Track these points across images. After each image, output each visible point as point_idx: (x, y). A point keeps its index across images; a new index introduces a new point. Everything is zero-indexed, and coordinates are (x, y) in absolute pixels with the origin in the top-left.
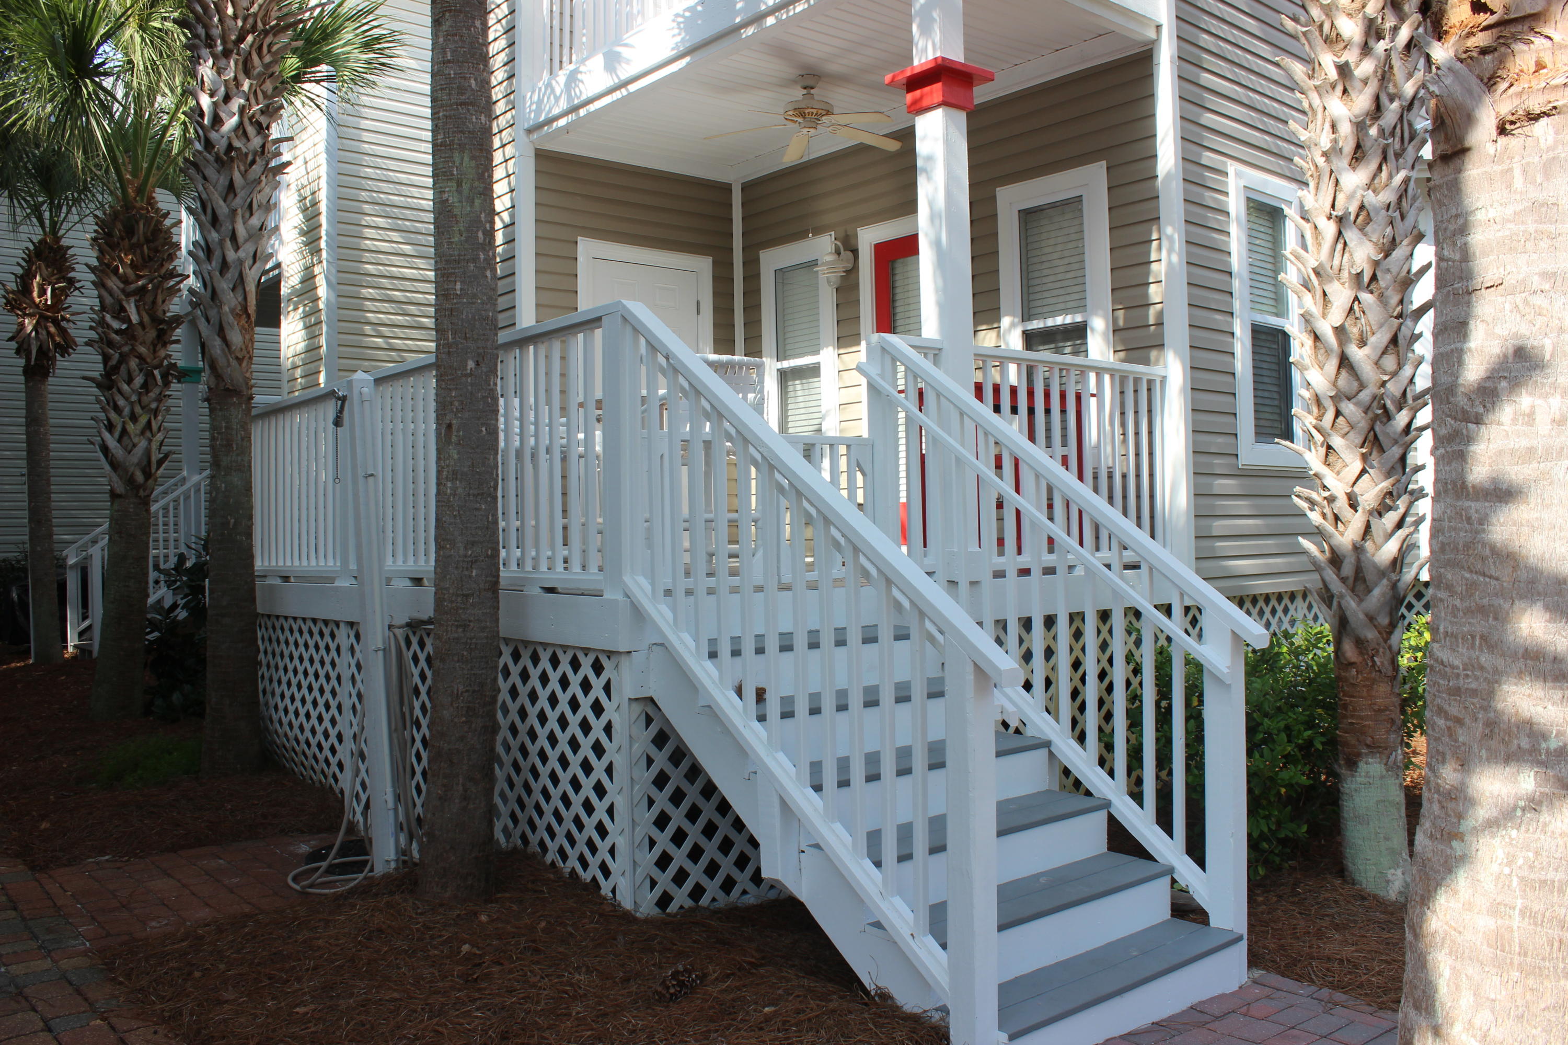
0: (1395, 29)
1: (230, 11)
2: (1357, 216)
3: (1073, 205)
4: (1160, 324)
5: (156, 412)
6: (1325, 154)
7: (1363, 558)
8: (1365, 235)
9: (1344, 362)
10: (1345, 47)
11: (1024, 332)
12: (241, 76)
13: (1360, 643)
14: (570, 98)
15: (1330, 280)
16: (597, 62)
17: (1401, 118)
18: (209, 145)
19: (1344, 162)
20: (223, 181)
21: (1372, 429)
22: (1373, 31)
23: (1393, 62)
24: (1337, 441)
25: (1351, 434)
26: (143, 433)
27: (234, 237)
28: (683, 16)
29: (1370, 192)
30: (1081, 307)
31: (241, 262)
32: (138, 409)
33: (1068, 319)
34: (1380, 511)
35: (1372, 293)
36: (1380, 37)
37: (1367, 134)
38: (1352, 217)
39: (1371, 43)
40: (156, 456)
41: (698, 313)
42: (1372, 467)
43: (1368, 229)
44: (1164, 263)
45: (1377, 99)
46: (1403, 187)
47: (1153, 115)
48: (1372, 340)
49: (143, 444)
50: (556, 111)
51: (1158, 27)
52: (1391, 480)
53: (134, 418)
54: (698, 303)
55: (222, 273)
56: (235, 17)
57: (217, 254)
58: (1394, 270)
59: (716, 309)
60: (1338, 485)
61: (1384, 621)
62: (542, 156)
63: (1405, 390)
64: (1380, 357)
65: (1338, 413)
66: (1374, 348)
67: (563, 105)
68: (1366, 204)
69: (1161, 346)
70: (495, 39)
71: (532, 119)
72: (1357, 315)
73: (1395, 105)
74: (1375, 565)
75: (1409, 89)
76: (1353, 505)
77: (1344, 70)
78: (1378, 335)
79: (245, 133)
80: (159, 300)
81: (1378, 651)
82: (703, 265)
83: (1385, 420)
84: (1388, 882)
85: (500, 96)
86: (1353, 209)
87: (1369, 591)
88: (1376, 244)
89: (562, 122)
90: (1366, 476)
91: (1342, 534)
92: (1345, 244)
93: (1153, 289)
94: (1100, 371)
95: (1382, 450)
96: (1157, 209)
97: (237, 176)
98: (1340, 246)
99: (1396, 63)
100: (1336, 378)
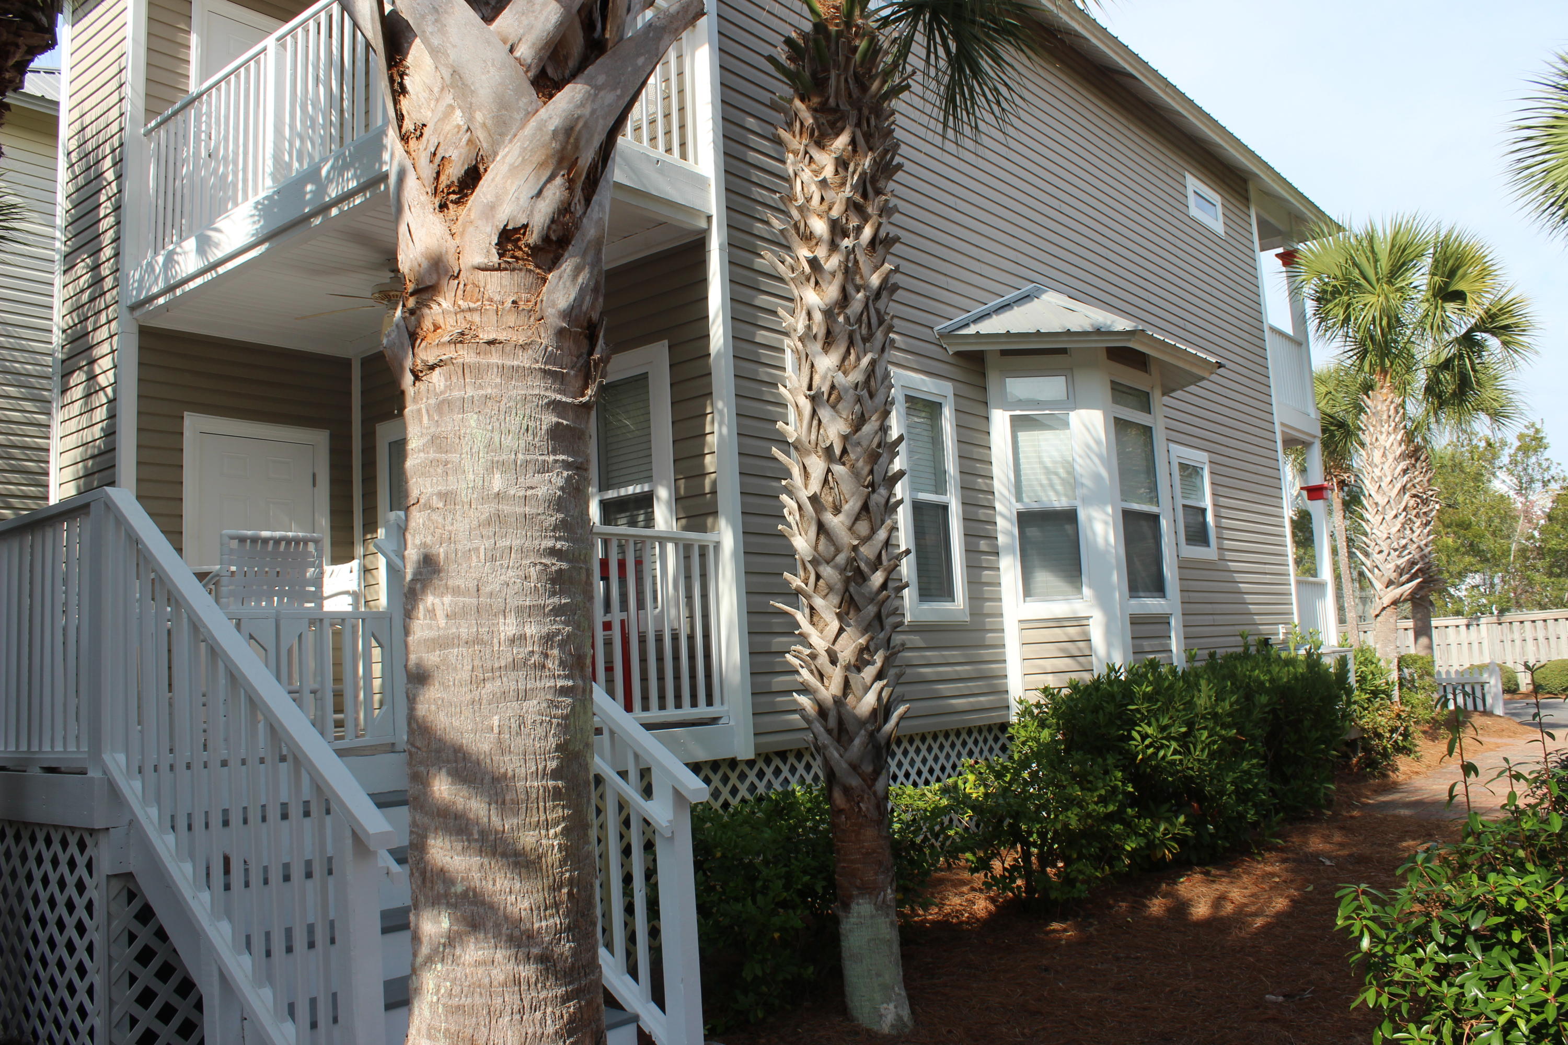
0: (859, 230)
2: (830, 395)
3: (640, 382)
4: (714, 492)
6: (800, 339)
7: (843, 711)
8: (837, 412)
9: (822, 528)
10: (817, 244)
11: (601, 502)
13: (847, 791)
14: (166, 279)
15: (808, 453)
16: (190, 244)
17: (866, 306)
19: (818, 346)
21: (846, 590)
22: (837, 229)
23: (858, 257)
24: (818, 602)
25: (830, 596)
28: (263, 204)
29: (840, 373)
30: (649, 479)
33: (638, 489)
34: (859, 665)
35: (844, 464)
36: (845, 234)
37: (836, 321)
38: (826, 397)
39: (838, 240)
41: (314, 485)
42: (849, 625)
43: (840, 406)
44: (716, 434)
45: (844, 290)
46: (870, 368)
47: (706, 298)
48: (846, 507)
50: (155, 290)
51: (709, 218)
52: (866, 637)
54: (314, 475)
58: (865, 443)
59: (334, 482)
60: (819, 642)
61: (868, 768)
62: (146, 333)
63: (880, 554)
64: (854, 523)
65: (818, 577)
66: (848, 516)
67: (161, 285)
68: (836, 384)
69: (715, 513)
70: (106, 216)
71: (134, 296)
72: (832, 484)
73: (860, 295)
74: (855, 717)
75: (875, 280)
76: (834, 661)
77: (814, 263)
78: (851, 503)
81: (862, 798)
82: (320, 439)
83: (860, 581)
84: (881, 1016)
85: (108, 272)
86: (825, 389)
87: (851, 740)
88: (846, 420)
89: (161, 301)
90: (844, 635)
91: (827, 689)
92: (820, 421)
93: (708, 459)
94: (663, 540)
95: (858, 609)
96: (710, 385)
98: (815, 422)
99: (861, 259)
100: (817, 544)
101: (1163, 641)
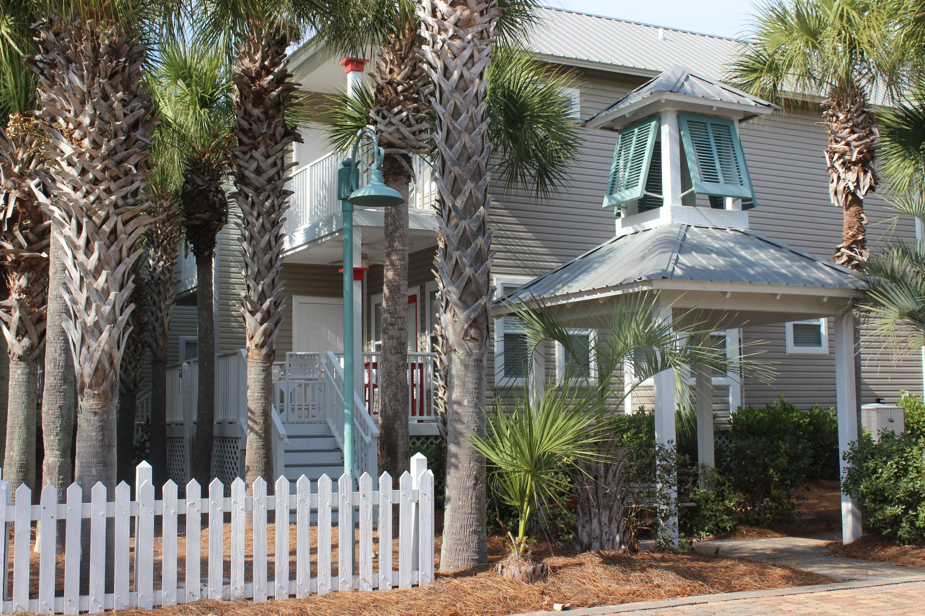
1: (159, 232)
5: (139, 361)
12: (163, 254)
18: (152, 277)
20: (157, 290)
26: (133, 369)
27: (160, 309)
28: (307, 230)
31: (162, 317)
32: (132, 360)
40: (138, 379)
49: (134, 373)
53: (130, 363)
55: (156, 321)
56: (161, 234)
57: (155, 315)
79: (164, 273)
80: (141, 315)
97: (161, 288)
101: (726, 398)
